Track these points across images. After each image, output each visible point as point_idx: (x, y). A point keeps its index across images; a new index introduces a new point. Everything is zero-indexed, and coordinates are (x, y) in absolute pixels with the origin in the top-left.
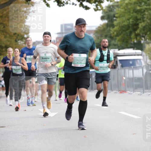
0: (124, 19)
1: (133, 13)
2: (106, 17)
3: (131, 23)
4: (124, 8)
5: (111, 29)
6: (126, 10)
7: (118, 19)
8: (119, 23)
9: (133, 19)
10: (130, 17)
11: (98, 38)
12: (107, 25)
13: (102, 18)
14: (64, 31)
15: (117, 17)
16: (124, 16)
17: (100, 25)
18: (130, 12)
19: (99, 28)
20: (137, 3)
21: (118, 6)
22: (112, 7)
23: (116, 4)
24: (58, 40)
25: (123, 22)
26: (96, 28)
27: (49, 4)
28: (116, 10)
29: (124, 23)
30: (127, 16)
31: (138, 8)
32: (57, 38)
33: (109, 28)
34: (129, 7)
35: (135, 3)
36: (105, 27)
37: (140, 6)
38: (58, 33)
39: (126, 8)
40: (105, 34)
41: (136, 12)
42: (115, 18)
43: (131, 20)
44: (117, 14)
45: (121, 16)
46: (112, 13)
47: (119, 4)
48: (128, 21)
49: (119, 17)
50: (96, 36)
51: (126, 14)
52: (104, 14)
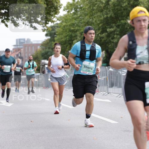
0: (62, 36)
1: (68, 32)
2: (49, 35)
3: (68, 39)
4: (63, 29)
5: (53, 43)
6: (63, 30)
7: (58, 36)
8: (59, 39)
9: (69, 37)
10: (67, 35)
11: (43, 50)
12: (50, 40)
13: (47, 35)
14: (18, 44)
15: (57, 35)
16: (62, 34)
17: (45, 40)
18: (66, 31)
19: (44, 42)
20: (71, 25)
21: (57, 27)
22: (53, 27)
23: (57, 25)
24: (14, 51)
25: (61, 38)
26: (42, 42)
27: (8, 24)
28: (57, 30)
29: (62, 40)
30: (64, 34)
31: (72, 28)
32: (13, 49)
33: (51, 43)
34: (66, 28)
35: (70, 25)
36: (48, 41)
37: (73, 27)
38: (14, 46)
39: (64, 28)
40: (48, 47)
41: (71, 32)
42: (55, 35)
43: (67, 37)
44: (57, 32)
45: (60, 34)
46: (53, 32)
47: (59, 25)
48: (65, 38)
49: (59, 34)
50: (42, 48)
51: (64, 33)
52: (48, 33)
